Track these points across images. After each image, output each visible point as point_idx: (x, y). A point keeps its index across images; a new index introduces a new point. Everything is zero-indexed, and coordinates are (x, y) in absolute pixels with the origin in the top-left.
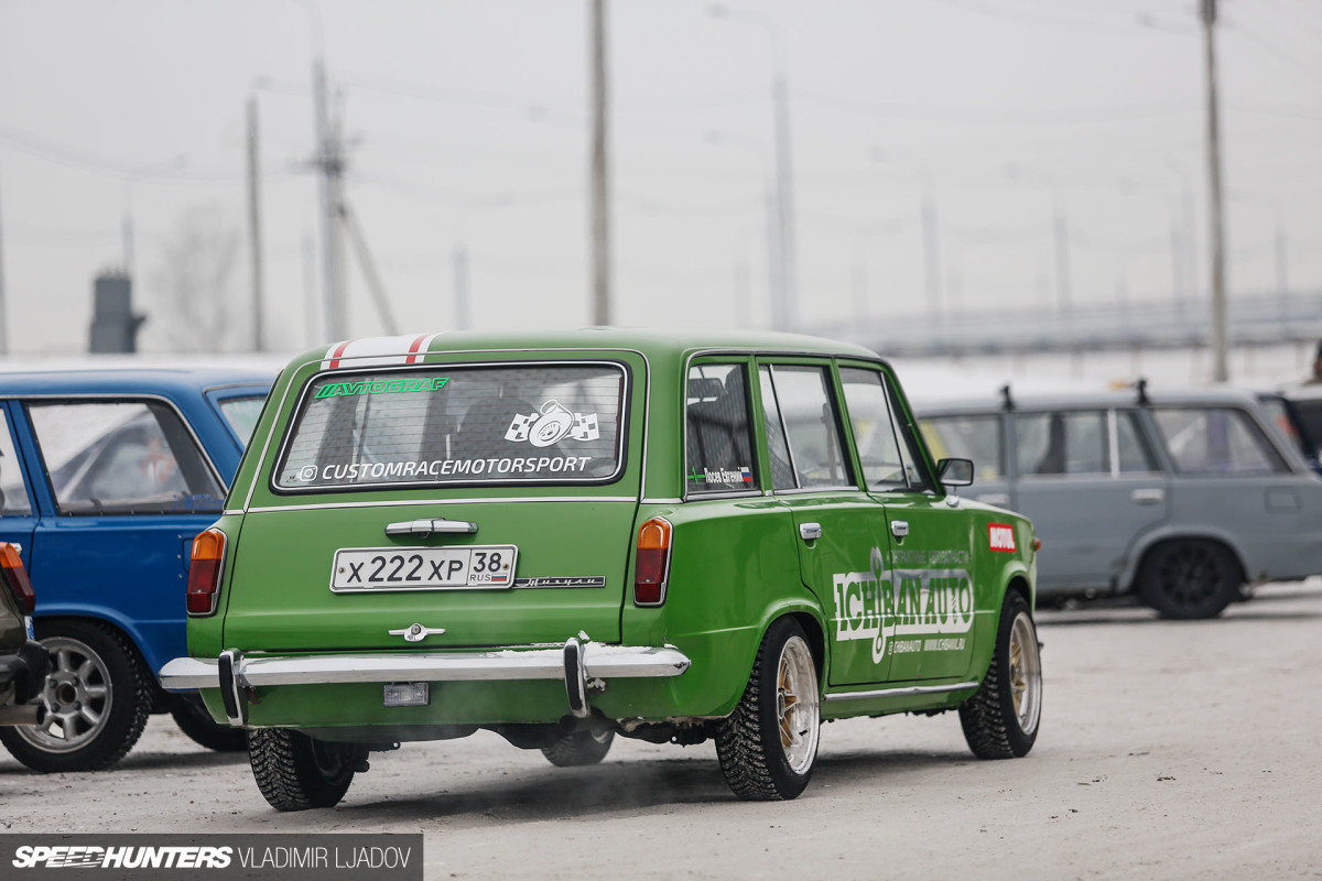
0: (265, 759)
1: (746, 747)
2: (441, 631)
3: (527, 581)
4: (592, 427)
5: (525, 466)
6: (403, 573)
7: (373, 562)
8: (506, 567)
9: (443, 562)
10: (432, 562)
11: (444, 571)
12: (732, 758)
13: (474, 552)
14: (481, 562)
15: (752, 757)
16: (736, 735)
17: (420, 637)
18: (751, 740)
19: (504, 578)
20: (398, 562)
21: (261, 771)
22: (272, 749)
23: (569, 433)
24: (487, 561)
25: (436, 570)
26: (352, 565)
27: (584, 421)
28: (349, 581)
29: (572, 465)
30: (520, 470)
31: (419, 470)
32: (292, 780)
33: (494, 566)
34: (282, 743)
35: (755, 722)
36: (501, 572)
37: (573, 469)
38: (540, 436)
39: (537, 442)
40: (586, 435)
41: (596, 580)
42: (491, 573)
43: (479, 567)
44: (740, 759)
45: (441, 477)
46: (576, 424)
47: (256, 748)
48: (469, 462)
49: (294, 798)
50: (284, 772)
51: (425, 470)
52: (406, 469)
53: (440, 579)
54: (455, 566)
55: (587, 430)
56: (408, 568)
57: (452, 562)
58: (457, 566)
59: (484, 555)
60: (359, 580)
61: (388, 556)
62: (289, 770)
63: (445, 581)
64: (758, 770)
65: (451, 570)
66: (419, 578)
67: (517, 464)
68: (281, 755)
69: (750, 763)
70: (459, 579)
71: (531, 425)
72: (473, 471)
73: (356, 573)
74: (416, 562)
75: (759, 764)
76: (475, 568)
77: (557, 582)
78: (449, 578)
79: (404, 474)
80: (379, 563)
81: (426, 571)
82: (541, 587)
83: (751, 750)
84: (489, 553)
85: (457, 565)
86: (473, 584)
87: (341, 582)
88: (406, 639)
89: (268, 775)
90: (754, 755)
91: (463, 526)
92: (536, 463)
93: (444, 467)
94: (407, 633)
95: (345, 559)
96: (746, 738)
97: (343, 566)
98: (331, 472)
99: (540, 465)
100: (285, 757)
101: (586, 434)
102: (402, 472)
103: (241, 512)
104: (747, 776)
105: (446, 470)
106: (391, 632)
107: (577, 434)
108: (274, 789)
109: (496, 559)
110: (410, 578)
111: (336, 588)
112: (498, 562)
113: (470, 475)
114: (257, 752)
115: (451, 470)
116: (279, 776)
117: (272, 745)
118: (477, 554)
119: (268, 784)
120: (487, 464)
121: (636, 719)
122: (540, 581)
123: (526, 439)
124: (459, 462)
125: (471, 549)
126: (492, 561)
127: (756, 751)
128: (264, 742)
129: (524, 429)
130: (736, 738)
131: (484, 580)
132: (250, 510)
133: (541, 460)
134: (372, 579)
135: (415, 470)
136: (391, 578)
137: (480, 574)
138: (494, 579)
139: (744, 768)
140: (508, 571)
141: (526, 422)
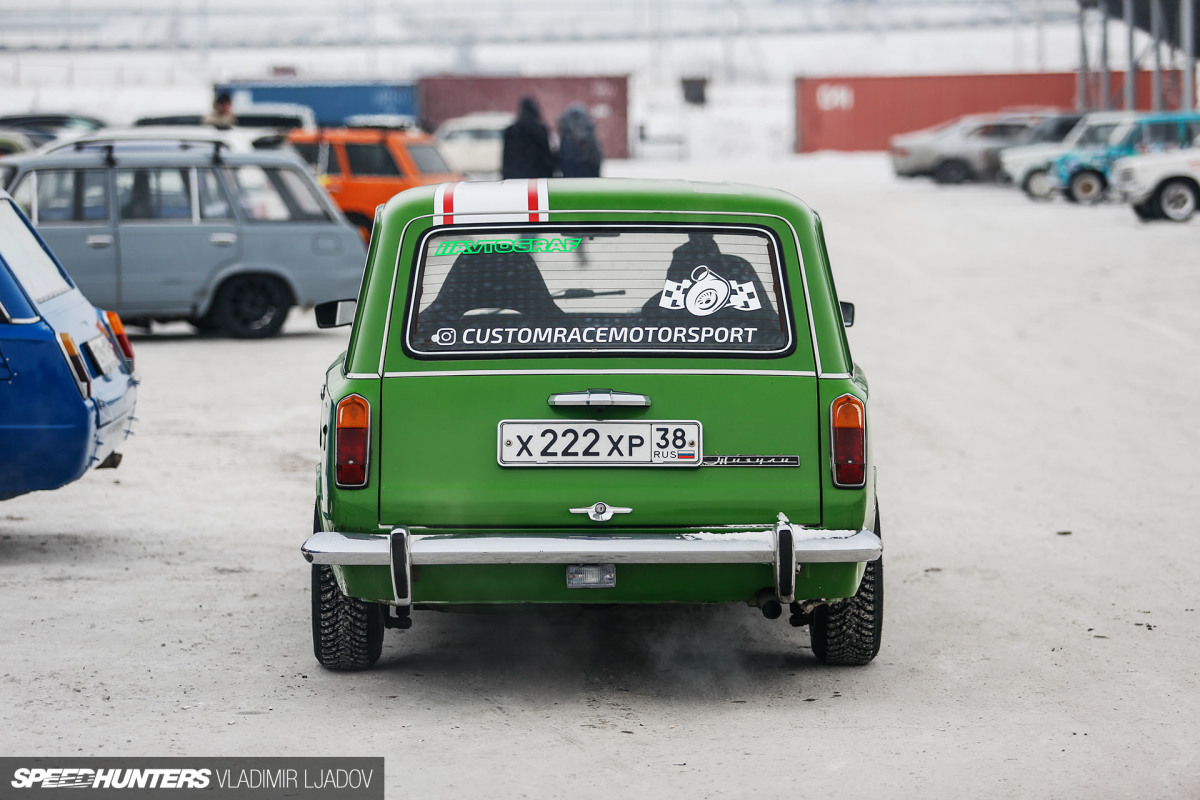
0: (337, 622)
1: (858, 616)
2: (628, 510)
3: (716, 459)
4: (751, 295)
5: (688, 336)
6: (579, 447)
7: (543, 435)
8: (692, 444)
9: (621, 437)
10: (610, 437)
11: (624, 446)
12: (841, 627)
13: (655, 427)
14: (663, 438)
15: (862, 626)
16: (849, 604)
17: (607, 516)
18: (865, 610)
19: (692, 456)
20: (571, 437)
21: (330, 634)
22: (346, 612)
23: (729, 302)
24: (670, 437)
25: (615, 446)
26: (519, 437)
27: (741, 289)
28: (519, 454)
29: (738, 336)
30: (684, 340)
31: (571, 336)
32: (361, 643)
33: (679, 442)
34: (358, 606)
35: (871, 592)
36: (687, 449)
37: (740, 340)
38: (698, 304)
39: (696, 310)
40: (746, 305)
41: (790, 459)
42: (676, 450)
43: (663, 443)
44: (849, 628)
45: (596, 345)
46: (734, 292)
47: (329, 610)
48: (626, 329)
49: (356, 659)
50: (355, 634)
51: (578, 337)
52: (557, 335)
53: (621, 454)
54: (636, 441)
55: (746, 299)
56: (583, 443)
57: (631, 438)
58: (638, 441)
59: (666, 431)
60: (530, 454)
61: (559, 429)
62: (361, 633)
63: (626, 457)
64: (864, 638)
65: (631, 446)
66: (597, 454)
67: (678, 333)
68: (355, 618)
69: (858, 632)
70: (641, 455)
71: (686, 292)
72: (632, 339)
73: (525, 446)
74: (592, 436)
75: (866, 633)
76: (658, 444)
77: (749, 461)
78: (631, 454)
79: (555, 341)
80: (550, 437)
81: (603, 446)
82: (731, 465)
83: (862, 619)
84: (672, 429)
85: (636, 442)
86: (658, 461)
87: (510, 455)
88: (592, 517)
89: (337, 637)
90: (865, 624)
91: (639, 400)
92: (699, 333)
93: (599, 334)
94: (591, 512)
95: (510, 431)
96: (859, 608)
97: (510, 439)
98: (471, 336)
99: (704, 335)
100: (359, 620)
101: (746, 303)
102: (552, 340)
103: (376, 376)
104: (851, 644)
105: (601, 338)
106: (572, 511)
107: (737, 302)
108: (338, 650)
109: (680, 435)
110: (586, 453)
111: (505, 462)
112: (682, 438)
113: (629, 344)
114: (329, 614)
115: (607, 338)
116: (348, 638)
117: (347, 608)
118: (658, 430)
119: (334, 646)
120: (646, 333)
121: (819, 600)
122: (730, 459)
123: (683, 307)
124: (614, 330)
125: (651, 424)
126: (676, 438)
127: (867, 621)
128: (338, 604)
129: (678, 296)
130: (849, 608)
131: (669, 457)
132: (387, 375)
133: (704, 329)
134: (544, 453)
135: (567, 337)
136: (565, 453)
137: (665, 450)
138: (681, 456)
139: (850, 636)
140: (695, 448)
141: (679, 288)
